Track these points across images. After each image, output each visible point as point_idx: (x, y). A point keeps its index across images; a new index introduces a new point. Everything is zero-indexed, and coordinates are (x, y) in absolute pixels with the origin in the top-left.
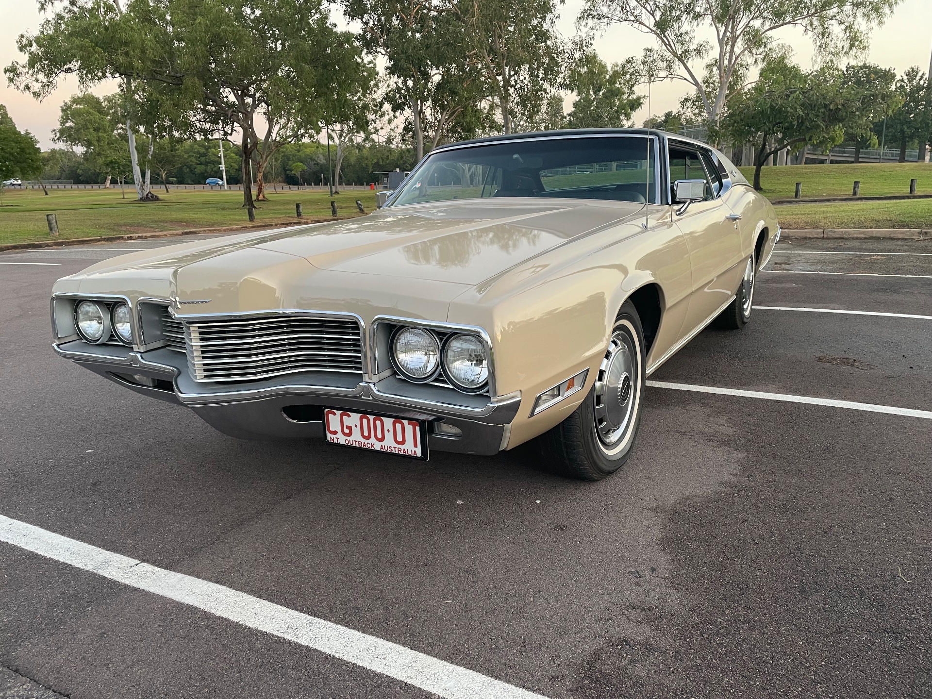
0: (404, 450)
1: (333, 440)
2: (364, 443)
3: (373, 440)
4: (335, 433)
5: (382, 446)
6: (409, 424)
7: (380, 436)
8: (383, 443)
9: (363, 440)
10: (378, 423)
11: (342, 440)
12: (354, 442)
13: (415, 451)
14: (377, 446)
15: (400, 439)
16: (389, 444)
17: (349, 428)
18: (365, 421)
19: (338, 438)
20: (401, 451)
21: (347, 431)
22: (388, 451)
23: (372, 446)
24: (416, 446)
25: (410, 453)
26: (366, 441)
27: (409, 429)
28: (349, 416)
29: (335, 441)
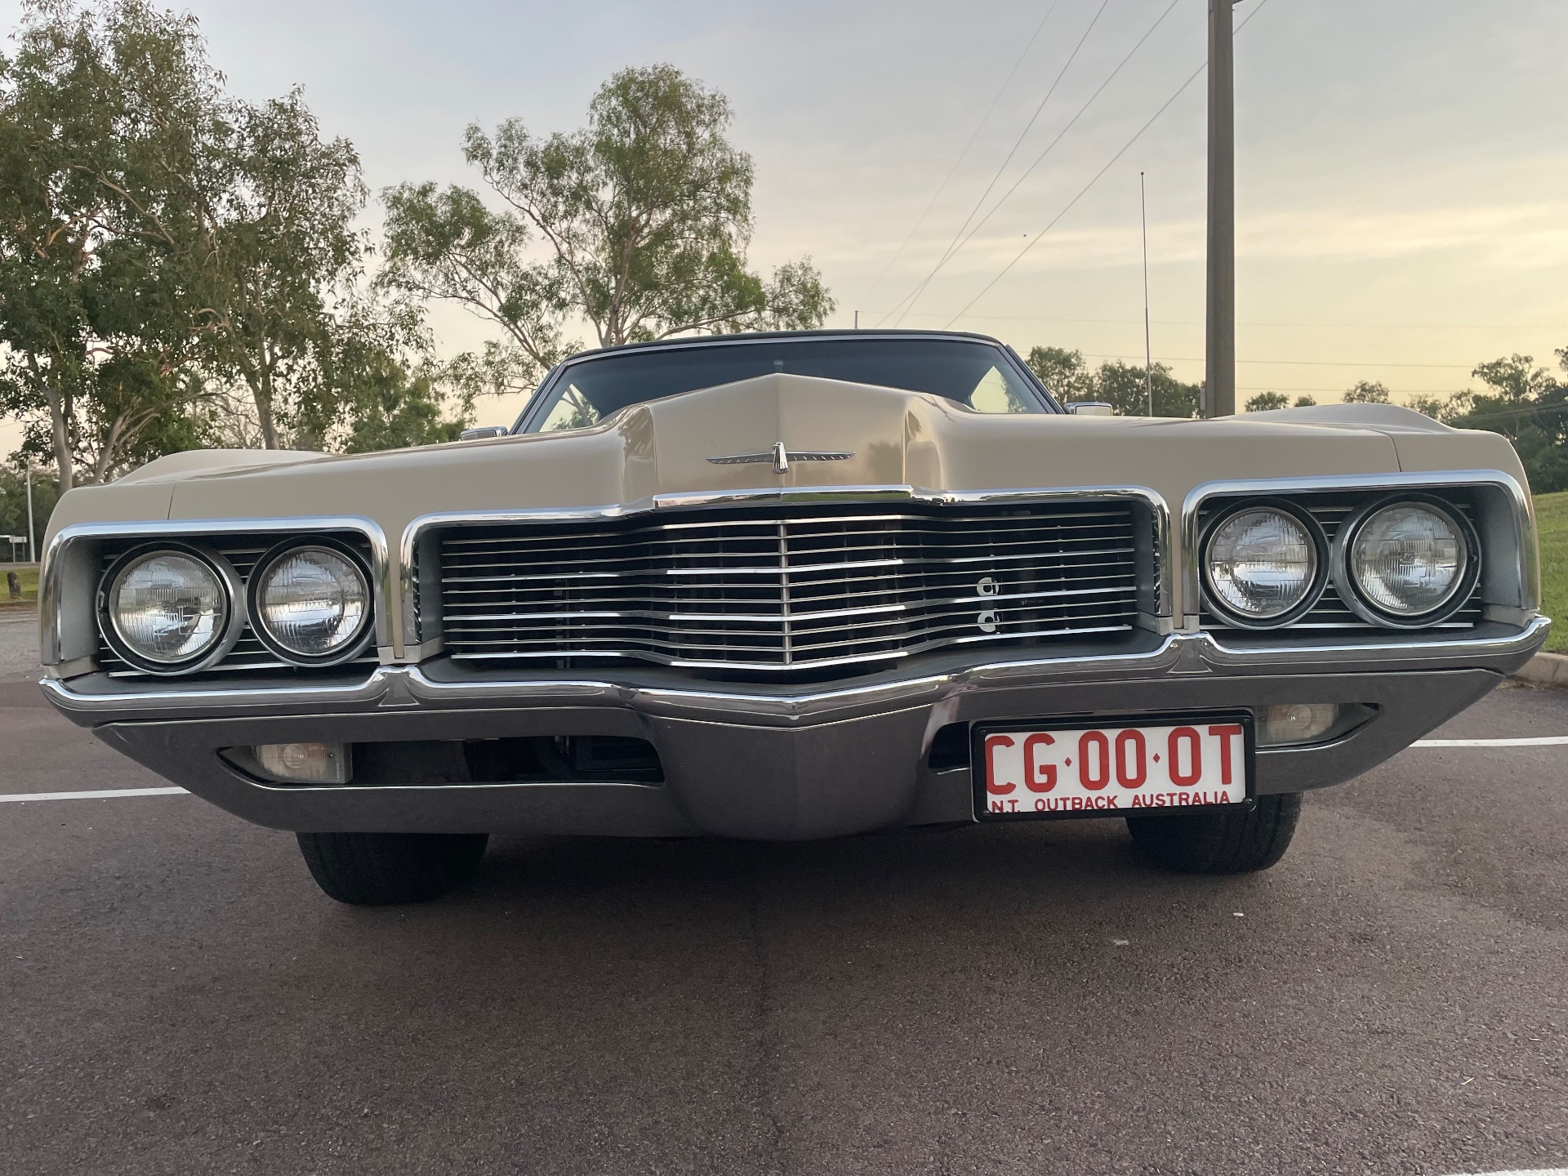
0: (1197, 795)
1: (1001, 809)
2: (1089, 799)
3: (1113, 789)
4: (1009, 788)
5: (1136, 797)
6: (1211, 734)
7: (1131, 773)
8: (1139, 791)
9: (1084, 794)
10: (1130, 745)
11: (1025, 801)
12: (1061, 803)
13: (1224, 793)
14: (1124, 799)
15: (1185, 770)
16: (1158, 788)
17: (1050, 770)
18: (1093, 747)
19: (1013, 802)
20: (1186, 800)
21: (1041, 779)
22: (1154, 805)
23: (1110, 801)
24: (1226, 778)
25: (1211, 799)
26: (1093, 794)
27: (1210, 745)
28: (1050, 741)
29: (1007, 808)
